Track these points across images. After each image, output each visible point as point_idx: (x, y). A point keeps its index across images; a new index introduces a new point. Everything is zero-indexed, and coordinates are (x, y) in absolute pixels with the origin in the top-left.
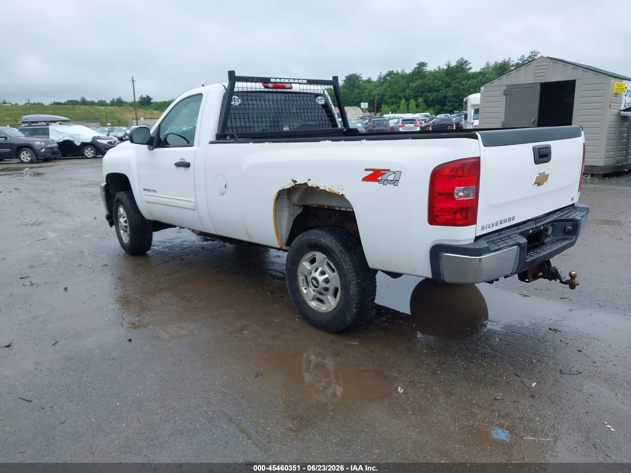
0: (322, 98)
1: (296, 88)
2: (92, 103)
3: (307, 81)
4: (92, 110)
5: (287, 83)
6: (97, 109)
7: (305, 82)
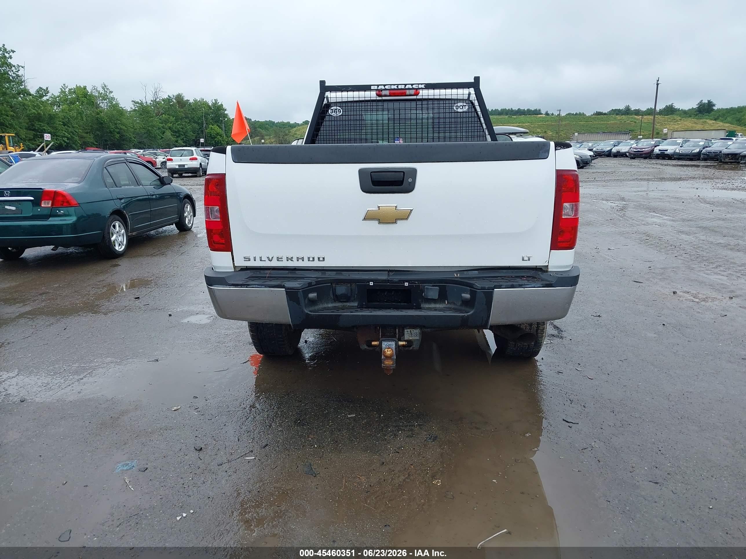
0: (465, 104)
1: (424, 94)
2: (637, 112)
3: (424, 86)
4: (628, 120)
5: (409, 89)
6: (635, 119)
7: (423, 86)
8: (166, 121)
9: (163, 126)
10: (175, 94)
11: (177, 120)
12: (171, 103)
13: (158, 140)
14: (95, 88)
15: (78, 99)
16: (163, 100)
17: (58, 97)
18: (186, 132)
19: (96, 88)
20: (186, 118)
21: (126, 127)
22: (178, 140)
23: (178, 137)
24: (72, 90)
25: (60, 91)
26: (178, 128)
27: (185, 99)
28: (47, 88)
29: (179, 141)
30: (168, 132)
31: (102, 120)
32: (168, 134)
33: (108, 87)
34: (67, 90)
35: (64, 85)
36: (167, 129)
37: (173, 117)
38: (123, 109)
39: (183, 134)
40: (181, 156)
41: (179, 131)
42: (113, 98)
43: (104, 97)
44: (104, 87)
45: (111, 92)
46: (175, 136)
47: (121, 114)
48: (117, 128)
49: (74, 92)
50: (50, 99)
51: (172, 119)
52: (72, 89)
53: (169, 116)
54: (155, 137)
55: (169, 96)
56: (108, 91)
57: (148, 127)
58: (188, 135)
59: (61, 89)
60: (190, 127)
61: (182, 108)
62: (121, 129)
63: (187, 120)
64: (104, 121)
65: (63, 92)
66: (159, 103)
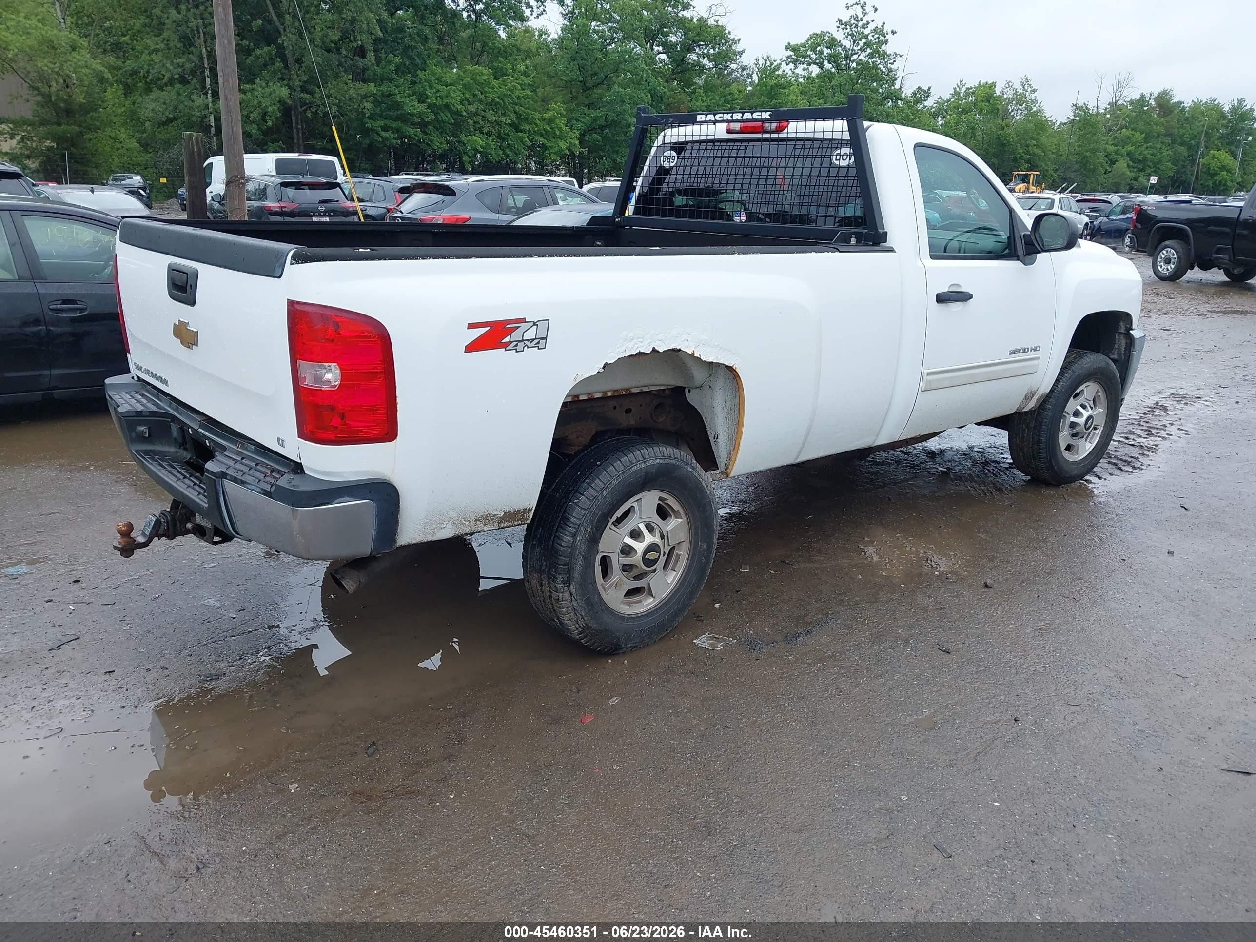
8: (1126, 141)
9: (1118, 150)
10: (1156, 92)
11: (1146, 139)
12: (1146, 108)
13: (1099, 175)
14: (1009, 85)
15: (975, 104)
16: (1131, 102)
17: (948, 101)
18: (1160, 161)
19: (1011, 84)
20: (1166, 135)
21: (1043, 151)
22: (1139, 176)
23: (1141, 170)
24: (971, 90)
25: (952, 92)
26: (1144, 154)
27: (1175, 100)
28: (929, 89)
29: (1141, 179)
30: (1122, 161)
31: (1006, 139)
32: (1122, 165)
33: (1030, 83)
34: (963, 89)
35: (961, 82)
36: (1122, 156)
37: (1142, 133)
38: (1046, 121)
39: (1151, 164)
40: (1030, 209)
41: (1145, 159)
42: (1034, 102)
43: (1020, 99)
44: (1025, 82)
45: (1034, 91)
46: (1135, 170)
47: (1042, 129)
48: (1028, 153)
49: (973, 93)
50: (935, 105)
51: (1139, 137)
52: (971, 88)
53: (1133, 132)
54: (1094, 170)
55: (1142, 96)
56: (1029, 90)
57: (1087, 151)
58: (1162, 167)
59: (955, 89)
60: (1169, 152)
61: (1164, 116)
62: (1034, 154)
63: (1168, 140)
64: (1008, 142)
65: (956, 93)
66: (1121, 108)
